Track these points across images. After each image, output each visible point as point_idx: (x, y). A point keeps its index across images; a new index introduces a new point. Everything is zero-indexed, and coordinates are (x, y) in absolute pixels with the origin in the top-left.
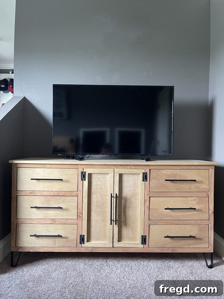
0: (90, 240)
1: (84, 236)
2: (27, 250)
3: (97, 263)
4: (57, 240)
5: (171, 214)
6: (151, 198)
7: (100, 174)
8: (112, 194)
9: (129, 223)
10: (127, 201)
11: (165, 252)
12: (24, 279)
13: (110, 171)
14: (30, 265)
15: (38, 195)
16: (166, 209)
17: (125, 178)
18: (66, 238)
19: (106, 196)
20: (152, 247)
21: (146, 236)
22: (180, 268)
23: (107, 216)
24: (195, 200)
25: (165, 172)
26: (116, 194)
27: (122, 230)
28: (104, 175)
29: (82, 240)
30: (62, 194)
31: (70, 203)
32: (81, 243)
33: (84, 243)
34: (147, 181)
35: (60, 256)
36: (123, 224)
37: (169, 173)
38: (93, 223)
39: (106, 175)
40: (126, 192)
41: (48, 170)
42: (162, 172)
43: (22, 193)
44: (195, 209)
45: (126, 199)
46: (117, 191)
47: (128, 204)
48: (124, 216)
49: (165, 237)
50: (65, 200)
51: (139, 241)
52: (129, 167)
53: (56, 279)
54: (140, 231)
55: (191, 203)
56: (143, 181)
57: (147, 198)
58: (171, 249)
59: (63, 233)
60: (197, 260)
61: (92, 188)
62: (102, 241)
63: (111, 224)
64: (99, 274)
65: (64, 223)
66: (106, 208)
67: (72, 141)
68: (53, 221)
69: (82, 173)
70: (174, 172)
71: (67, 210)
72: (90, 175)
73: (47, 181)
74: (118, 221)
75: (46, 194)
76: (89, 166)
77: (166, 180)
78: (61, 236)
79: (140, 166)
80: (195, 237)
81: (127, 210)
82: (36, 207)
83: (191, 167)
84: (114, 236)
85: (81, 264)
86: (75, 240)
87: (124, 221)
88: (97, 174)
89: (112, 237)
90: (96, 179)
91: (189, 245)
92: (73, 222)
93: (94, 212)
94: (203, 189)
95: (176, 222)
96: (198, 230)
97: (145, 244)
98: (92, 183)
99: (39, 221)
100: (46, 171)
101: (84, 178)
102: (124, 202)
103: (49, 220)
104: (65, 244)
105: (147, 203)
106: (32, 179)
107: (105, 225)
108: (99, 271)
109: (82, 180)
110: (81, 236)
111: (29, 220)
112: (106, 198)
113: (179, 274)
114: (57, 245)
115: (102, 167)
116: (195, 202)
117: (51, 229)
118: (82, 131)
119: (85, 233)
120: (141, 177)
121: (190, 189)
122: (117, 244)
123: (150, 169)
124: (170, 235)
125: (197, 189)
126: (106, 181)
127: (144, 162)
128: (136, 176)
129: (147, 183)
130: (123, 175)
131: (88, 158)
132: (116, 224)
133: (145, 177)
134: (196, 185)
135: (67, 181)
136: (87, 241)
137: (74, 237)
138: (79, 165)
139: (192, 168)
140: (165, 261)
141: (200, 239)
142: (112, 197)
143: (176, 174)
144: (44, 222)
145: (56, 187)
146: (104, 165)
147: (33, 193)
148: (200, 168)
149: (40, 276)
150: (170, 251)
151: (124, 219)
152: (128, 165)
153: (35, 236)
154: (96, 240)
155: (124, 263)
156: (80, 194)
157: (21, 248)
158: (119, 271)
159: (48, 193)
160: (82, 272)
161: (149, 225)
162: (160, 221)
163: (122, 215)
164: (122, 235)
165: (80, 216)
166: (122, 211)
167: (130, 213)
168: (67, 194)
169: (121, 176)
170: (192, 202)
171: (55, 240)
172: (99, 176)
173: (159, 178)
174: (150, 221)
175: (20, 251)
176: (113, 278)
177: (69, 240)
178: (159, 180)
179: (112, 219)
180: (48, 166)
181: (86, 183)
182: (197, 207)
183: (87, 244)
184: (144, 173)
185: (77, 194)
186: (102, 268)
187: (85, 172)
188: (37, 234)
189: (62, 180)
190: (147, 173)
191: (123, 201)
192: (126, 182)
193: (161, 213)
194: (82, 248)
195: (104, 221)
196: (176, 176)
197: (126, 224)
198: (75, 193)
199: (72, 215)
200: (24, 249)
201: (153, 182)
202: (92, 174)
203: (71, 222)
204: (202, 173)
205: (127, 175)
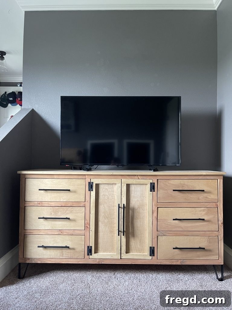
0: (97, 251)
1: (91, 247)
2: (35, 261)
3: (105, 275)
4: (65, 251)
5: (179, 225)
6: (159, 208)
7: (107, 185)
8: (119, 204)
9: (137, 234)
10: (135, 212)
11: (174, 264)
12: (32, 290)
13: (117, 181)
14: (37, 276)
15: (46, 205)
16: (174, 220)
17: (132, 188)
18: (73, 249)
19: (114, 206)
20: (160, 259)
21: (154, 247)
22: (189, 280)
23: (114, 227)
24: (204, 211)
25: (172, 182)
26: (124, 205)
27: (130, 241)
28: (111, 186)
29: (90, 251)
30: (69, 205)
31: (78, 214)
32: (88, 255)
33: (91, 255)
34: (154, 191)
35: (67, 269)
36: (130, 236)
37: (177, 183)
38: (101, 234)
39: (114, 185)
40: (134, 202)
41: (56, 181)
42: (169, 182)
43: (30, 204)
44: (204, 219)
45: (133, 210)
46: (124, 202)
47: (135, 214)
48: (131, 227)
49: (174, 248)
50: (72, 211)
51: (147, 252)
52: (136, 177)
53: (63, 290)
54: (148, 242)
55: (199, 213)
56: (151, 191)
57: (155, 208)
58: (180, 261)
59: (71, 244)
60: (207, 273)
61: (99, 199)
62: (110, 253)
63: (119, 235)
64: (107, 286)
65: (72, 233)
66: (114, 219)
67: (79, 153)
68: (61, 232)
69: (89, 183)
70: (182, 182)
71: (74, 220)
72: (97, 185)
73: (55, 192)
74: (126, 232)
75: (53, 205)
76: (97, 177)
77: (174, 190)
78: (68, 247)
79: (147, 176)
80: (204, 249)
81: (135, 221)
82: (43, 218)
83: (199, 177)
84: (122, 247)
85: (88, 276)
86: (83, 252)
87: (132, 232)
88: (105, 184)
89: (120, 248)
90: (104, 190)
91: (199, 257)
92: (81, 233)
93: (102, 223)
94: (211, 199)
95: (185, 233)
96: (208, 241)
97: (154, 256)
98: (99, 194)
99: (46, 232)
100: (54, 181)
101: (91, 188)
102: (131, 213)
103: (57, 231)
104: (72, 255)
105: (155, 214)
106: (39, 190)
107: (112, 236)
108: (107, 283)
109: (89, 190)
110: (88, 247)
111: (37, 230)
112: (114, 209)
113: (188, 287)
114: (65, 257)
115: (110, 177)
116: (204, 213)
117: (59, 240)
118: (89, 143)
119: (92, 244)
120: (148, 187)
121: (199, 199)
122: (124, 256)
123: (157, 180)
124: (178, 247)
125: (205, 199)
126: (113, 192)
127: (152, 173)
128: (144, 186)
129: (155, 193)
130: (131, 185)
131: (96, 169)
132: (123, 235)
133: (153, 188)
134: (205, 195)
135: (75, 192)
136: (95, 253)
137: (81, 248)
138: (86, 176)
139: (201, 178)
140: (174, 273)
141: (210, 251)
142: (119, 207)
143: (184, 184)
144: (52, 233)
145: (64, 197)
146: (111, 175)
147: (40, 204)
148: (208, 178)
149: (47, 288)
150: (179, 263)
151: (132, 230)
152: (135, 175)
153: (43, 247)
154: (104, 252)
155: (133, 275)
156: (87, 204)
157: (29, 259)
158: (127, 283)
159: (56, 204)
160: (90, 284)
161: (157, 236)
162: (169, 232)
163: (130, 226)
164: (130, 246)
165: (87, 227)
166: (129, 222)
167: (138, 223)
168: (75, 205)
169: (128, 186)
170: (201, 212)
171: (62, 252)
172: (106, 187)
173: (166, 189)
174: (158, 232)
175: (27, 262)
176: (121, 290)
177: (76, 251)
178: (166, 190)
179: (120, 230)
180: (55, 177)
181: (93, 193)
182: (206, 218)
183: (95, 256)
184: (151, 183)
185: (85, 205)
186: (109, 280)
187: (93, 183)
188: (44, 245)
189: (69, 190)
190: (154, 183)
191: (130, 211)
192: (133, 192)
193: (169, 224)
194: (90, 260)
195: (112, 232)
196: (184, 186)
197: (133, 236)
198: (82, 204)
199: (80, 225)
200: (31, 260)
201: (161, 193)
202: (100, 185)
203: (79, 233)
204: (210, 183)
205: (135, 185)
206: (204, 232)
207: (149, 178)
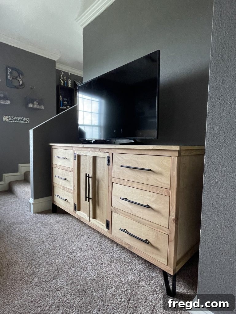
0: (80, 209)
5: (128, 207)
6: (113, 183)
10: (99, 183)
16: (121, 198)
20: (113, 235)
21: (109, 222)
24: (152, 196)
29: (75, 208)
31: (71, 177)
33: (76, 211)
34: (110, 165)
37: (128, 158)
42: (122, 156)
49: (120, 229)
50: (68, 174)
51: (105, 224)
54: (106, 214)
55: (146, 198)
56: (108, 164)
57: (110, 183)
58: (128, 245)
59: (68, 198)
63: (86, 201)
65: (68, 191)
68: (64, 189)
70: (132, 157)
71: (69, 181)
72: (79, 156)
77: (121, 166)
78: (67, 201)
79: (106, 149)
82: (58, 176)
87: (97, 201)
89: (89, 212)
91: (145, 250)
92: (72, 192)
94: (162, 183)
96: (155, 236)
97: (109, 230)
99: (60, 187)
105: (110, 188)
110: (75, 204)
115: (84, 149)
116: (153, 199)
120: (106, 160)
121: (148, 181)
122: (92, 220)
123: (113, 154)
129: (110, 167)
130: (97, 158)
136: (78, 210)
138: (73, 148)
150: (127, 247)
152: (98, 148)
153: (59, 196)
159: (62, 167)
161: (112, 212)
162: (120, 211)
165: (74, 188)
169: (95, 158)
172: (84, 158)
174: (112, 208)
177: (70, 205)
181: (76, 162)
184: (108, 157)
187: (76, 153)
189: (67, 158)
190: (110, 157)
192: (98, 164)
194: (75, 214)
197: (99, 205)
198: (72, 170)
199: (71, 186)
201: (115, 167)
202: (81, 156)
204: (162, 162)
205: (99, 158)
206: (151, 223)
207: (107, 151)
